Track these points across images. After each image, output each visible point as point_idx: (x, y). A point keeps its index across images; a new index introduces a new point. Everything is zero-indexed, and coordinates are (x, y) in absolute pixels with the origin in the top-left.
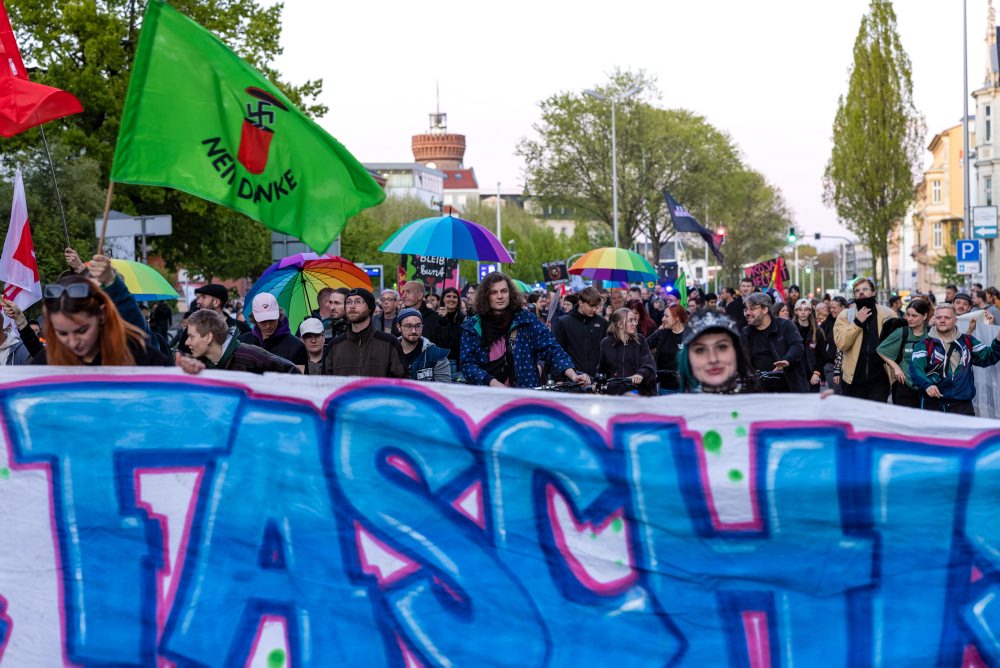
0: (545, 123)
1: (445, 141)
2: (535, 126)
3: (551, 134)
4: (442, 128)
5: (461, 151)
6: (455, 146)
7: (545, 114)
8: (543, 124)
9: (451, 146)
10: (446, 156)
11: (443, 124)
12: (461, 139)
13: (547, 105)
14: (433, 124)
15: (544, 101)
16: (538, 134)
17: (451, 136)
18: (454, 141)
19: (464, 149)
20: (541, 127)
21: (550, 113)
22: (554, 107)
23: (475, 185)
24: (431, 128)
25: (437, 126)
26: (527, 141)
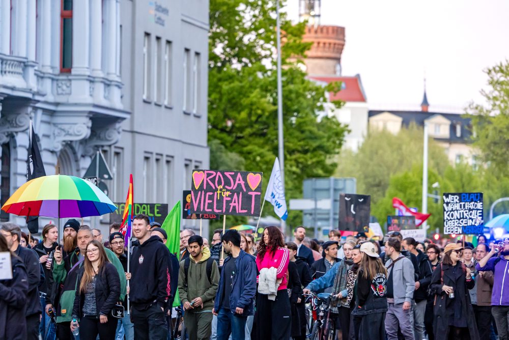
0: (490, 88)
1: (319, 35)
2: (482, 92)
3: (495, 98)
4: (314, 16)
5: (340, 48)
6: (332, 41)
7: (491, 80)
8: (489, 89)
9: (327, 41)
10: (320, 54)
11: (316, 11)
12: (340, 32)
13: (493, 72)
14: (303, 11)
15: (491, 68)
16: (485, 99)
17: (327, 28)
18: (331, 34)
19: (343, 45)
20: (487, 92)
21: (495, 79)
22: (500, 74)
23: (362, 99)
24: (300, 15)
25: (309, 14)
26: (475, 105)
